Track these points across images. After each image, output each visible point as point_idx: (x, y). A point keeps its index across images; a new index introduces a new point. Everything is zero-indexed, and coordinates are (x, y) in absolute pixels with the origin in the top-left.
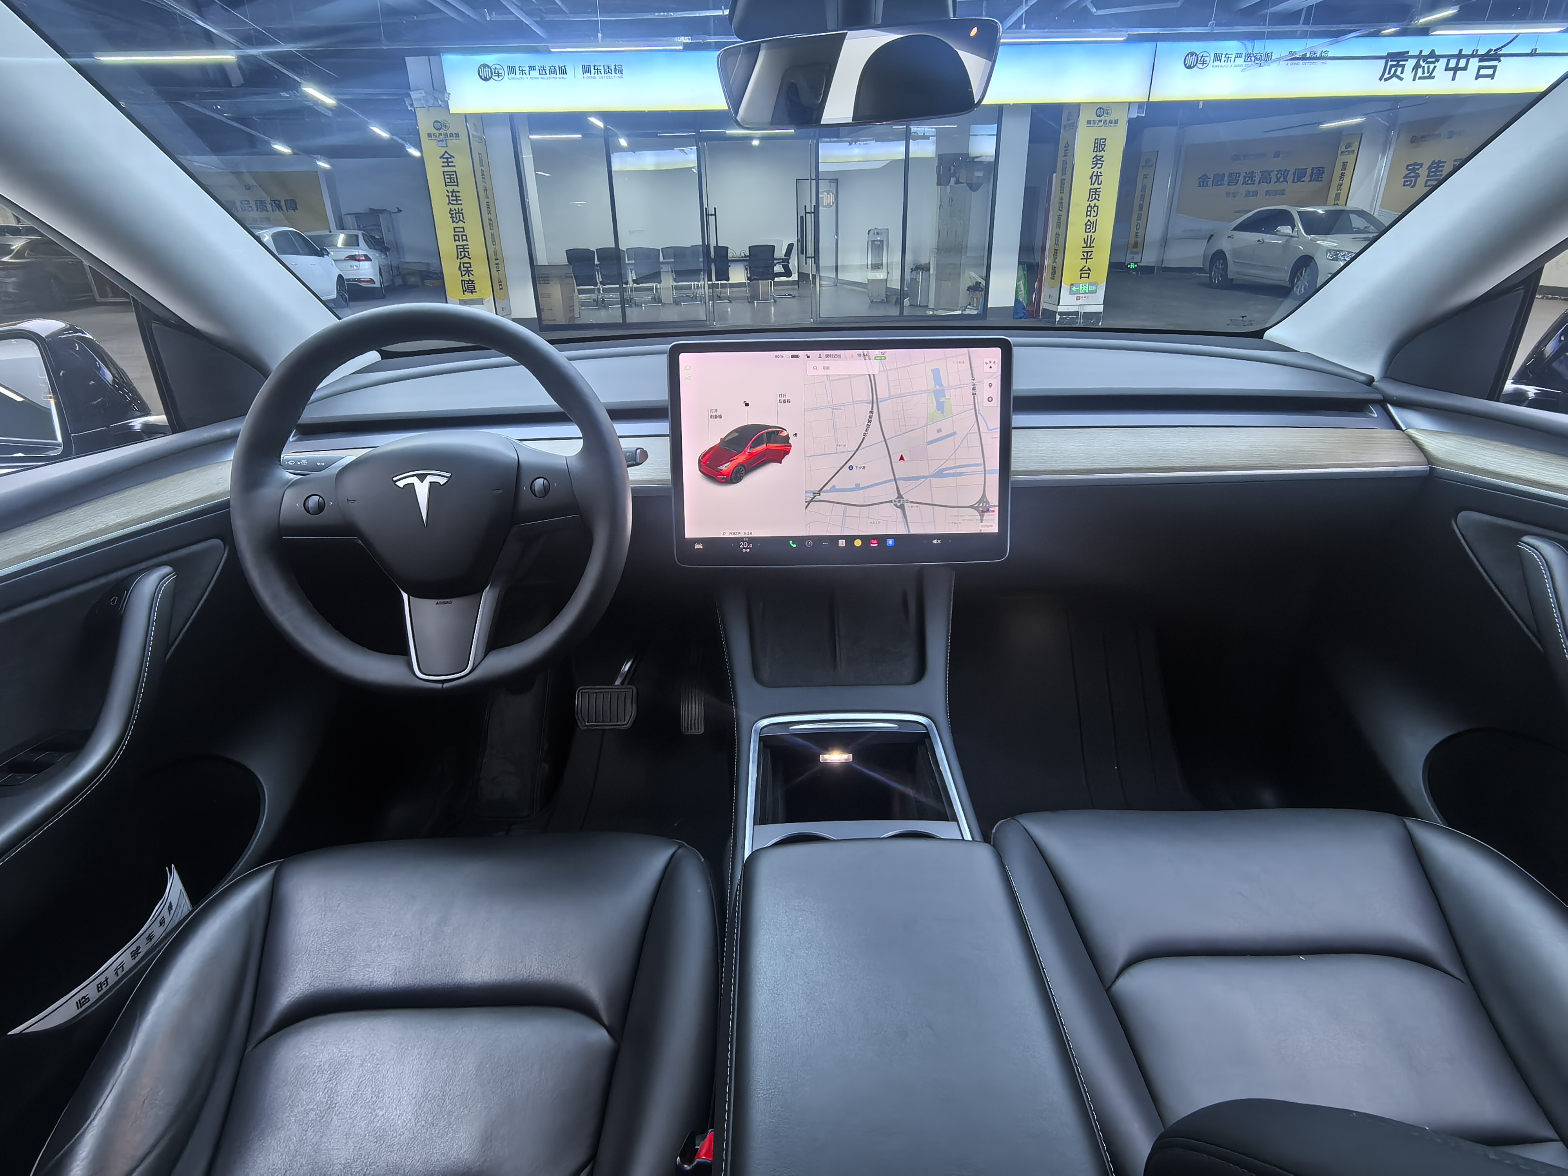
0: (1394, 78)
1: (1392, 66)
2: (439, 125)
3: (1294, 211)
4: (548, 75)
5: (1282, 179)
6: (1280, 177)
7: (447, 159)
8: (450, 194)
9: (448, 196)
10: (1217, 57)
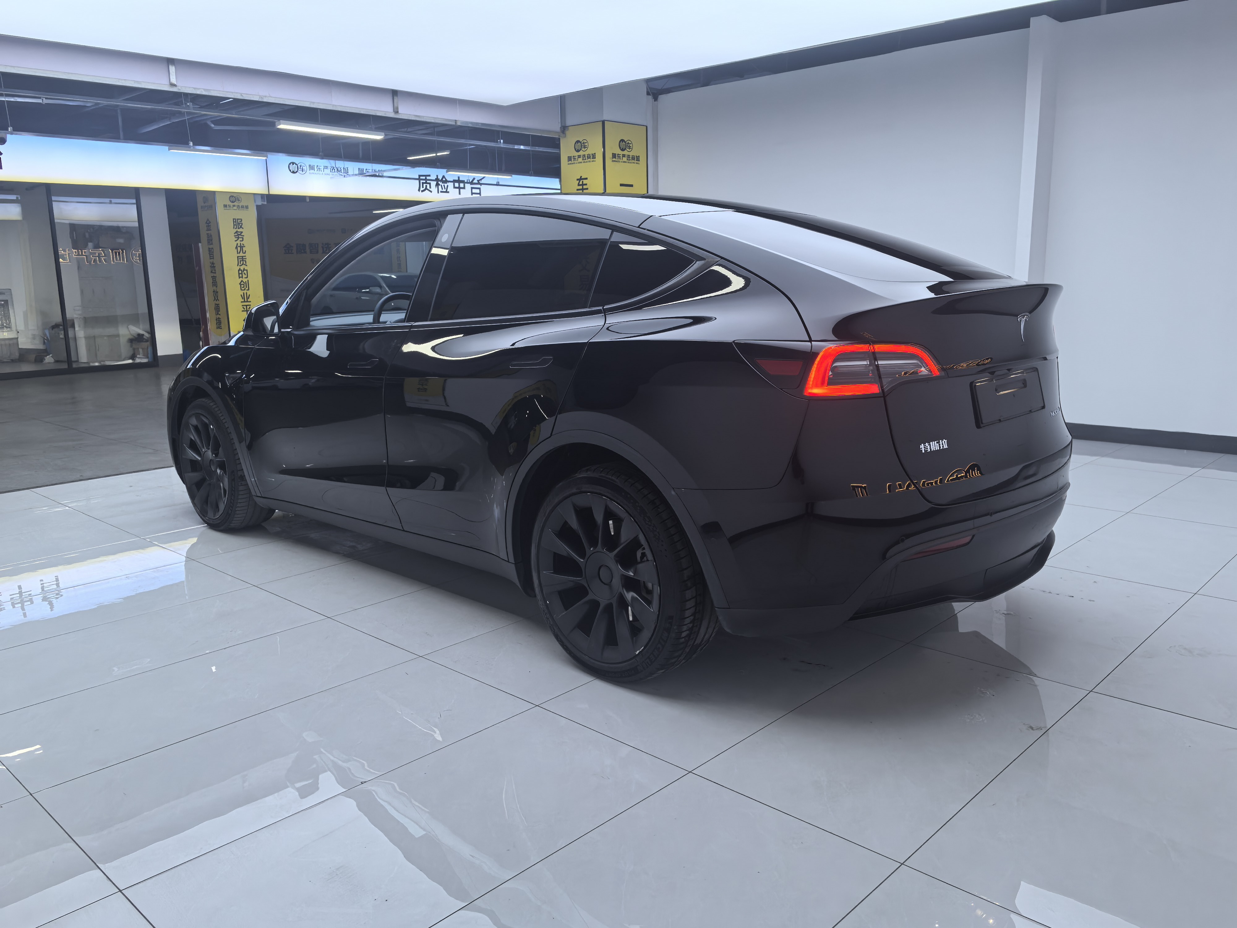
0: (427, 191)
1: (423, 184)
10: (311, 167)
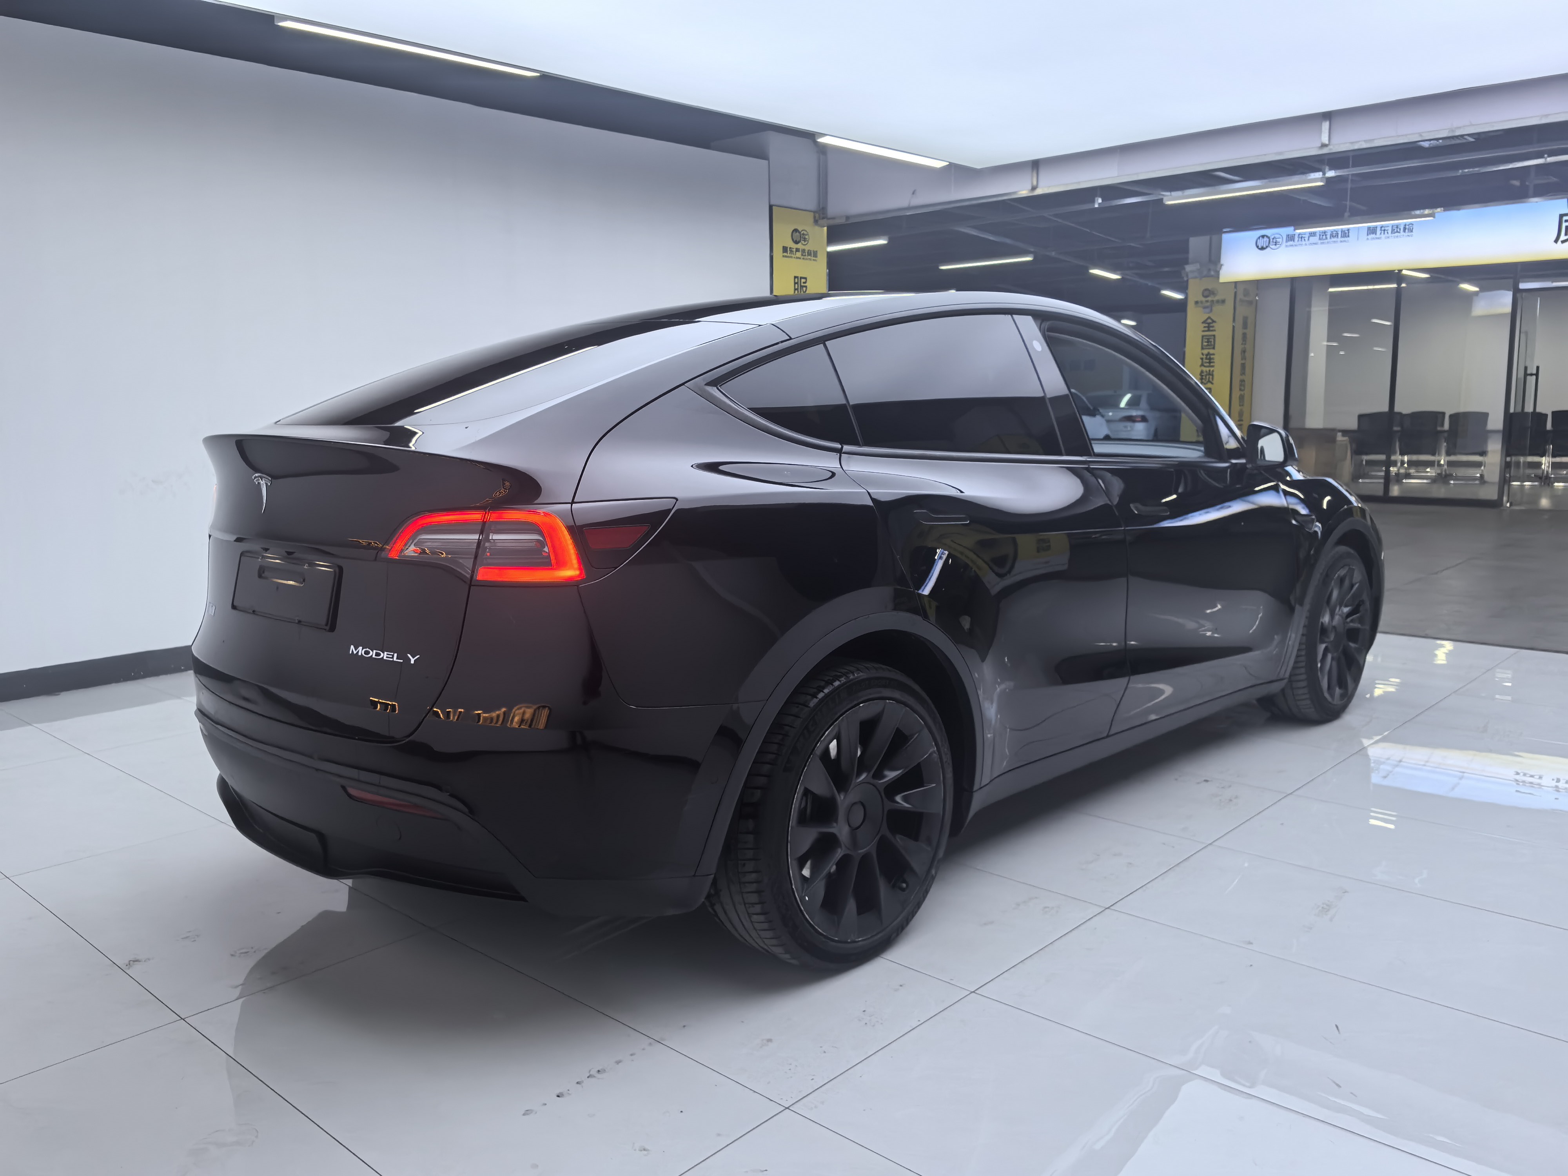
2: (1207, 293)
4: (1329, 240)
7: (1209, 325)
8: (1205, 357)
9: (1202, 359)
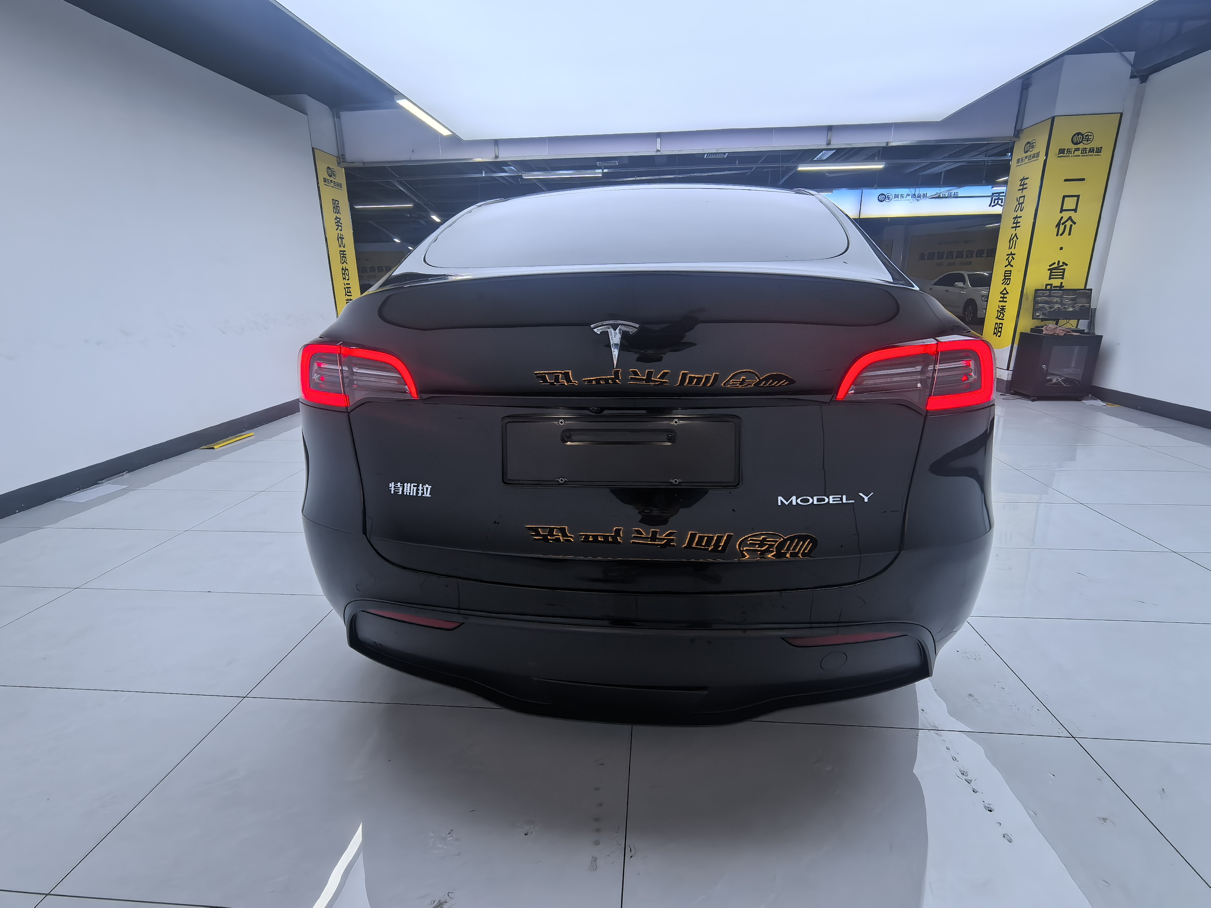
0: (997, 205)
1: (995, 200)
3: (966, 274)
5: (969, 256)
6: (969, 255)
10: (896, 196)
